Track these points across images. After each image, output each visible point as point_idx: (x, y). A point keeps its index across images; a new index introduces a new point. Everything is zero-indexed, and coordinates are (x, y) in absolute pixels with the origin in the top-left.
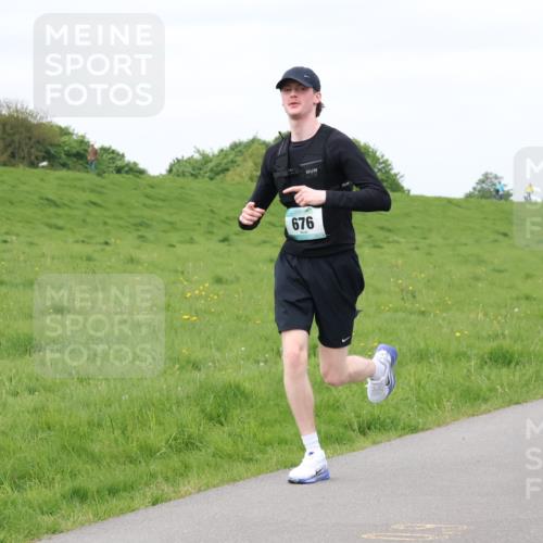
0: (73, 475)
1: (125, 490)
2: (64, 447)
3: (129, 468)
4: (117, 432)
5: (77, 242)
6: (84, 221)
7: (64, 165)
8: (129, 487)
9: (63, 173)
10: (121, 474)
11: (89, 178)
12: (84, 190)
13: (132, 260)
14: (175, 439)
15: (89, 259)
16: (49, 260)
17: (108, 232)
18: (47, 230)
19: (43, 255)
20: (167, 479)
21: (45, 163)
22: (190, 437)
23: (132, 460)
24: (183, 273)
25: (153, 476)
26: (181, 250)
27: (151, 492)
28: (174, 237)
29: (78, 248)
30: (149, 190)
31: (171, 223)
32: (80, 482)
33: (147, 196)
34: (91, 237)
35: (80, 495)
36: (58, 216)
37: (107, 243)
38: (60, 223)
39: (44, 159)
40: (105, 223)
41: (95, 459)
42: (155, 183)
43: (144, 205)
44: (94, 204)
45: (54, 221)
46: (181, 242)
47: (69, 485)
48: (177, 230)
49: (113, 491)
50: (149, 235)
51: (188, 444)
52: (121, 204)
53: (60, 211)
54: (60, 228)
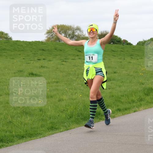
0: (118, 106)
1: (128, 109)
2: (116, 100)
3: (129, 105)
4: (127, 97)
5: (118, 59)
6: (120, 55)
7: (116, 43)
8: (129, 109)
9: (115, 45)
10: (127, 106)
11: (121, 46)
12: (120, 48)
13: (130, 62)
14: (139, 99)
15: (121, 62)
16: (113, 63)
17: (125, 57)
18: (112, 56)
19: (112, 62)
20: (137, 107)
21: (112, 43)
22: (142, 98)
23: (130, 103)
24: (140, 65)
25: (134, 106)
26: (140, 60)
27: (134, 110)
28: (138, 58)
29: (119, 60)
30: (133, 48)
31: (138, 55)
32: (119, 107)
33: (133, 49)
34: (121, 58)
35: (119, 110)
36: (115, 54)
37: (124, 59)
38: (115, 55)
39: (112, 42)
40: (124, 55)
41: (122, 103)
42: (134, 47)
43: (132, 51)
44: (122, 51)
45: (114, 55)
46: (140, 59)
47: (117, 108)
48: (139, 56)
49: (126, 109)
50: (133, 57)
51: (141, 100)
52: (127, 51)
53: (115, 53)
54: (115, 56)
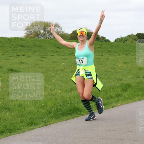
1: (106, 105)
3: (107, 100)
4: (105, 93)
5: (96, 55)
6: (98, 51)
11: (99, 43)
12: (98, 45)
13: (107, 59)
14: (117, 95)
15: (99, 58)
20: (115, 103)
22: (119, 94)
23: (108, 99)
24: (118, 61)
25: (112, 102)
26: (118, 57)
27: (112, 105)
28: (116, 54)
30: (111, 45)
31: (115, 51)
33: (111, 46)
34: (99, 54)
37: (102, 56)
40: (102, 52)
42: (112, 43)
43: (110, 48)
44: (100, 48)
46: (117, 55)
50: (111, 54)
51: (119, 96)
52: (105, 48)
